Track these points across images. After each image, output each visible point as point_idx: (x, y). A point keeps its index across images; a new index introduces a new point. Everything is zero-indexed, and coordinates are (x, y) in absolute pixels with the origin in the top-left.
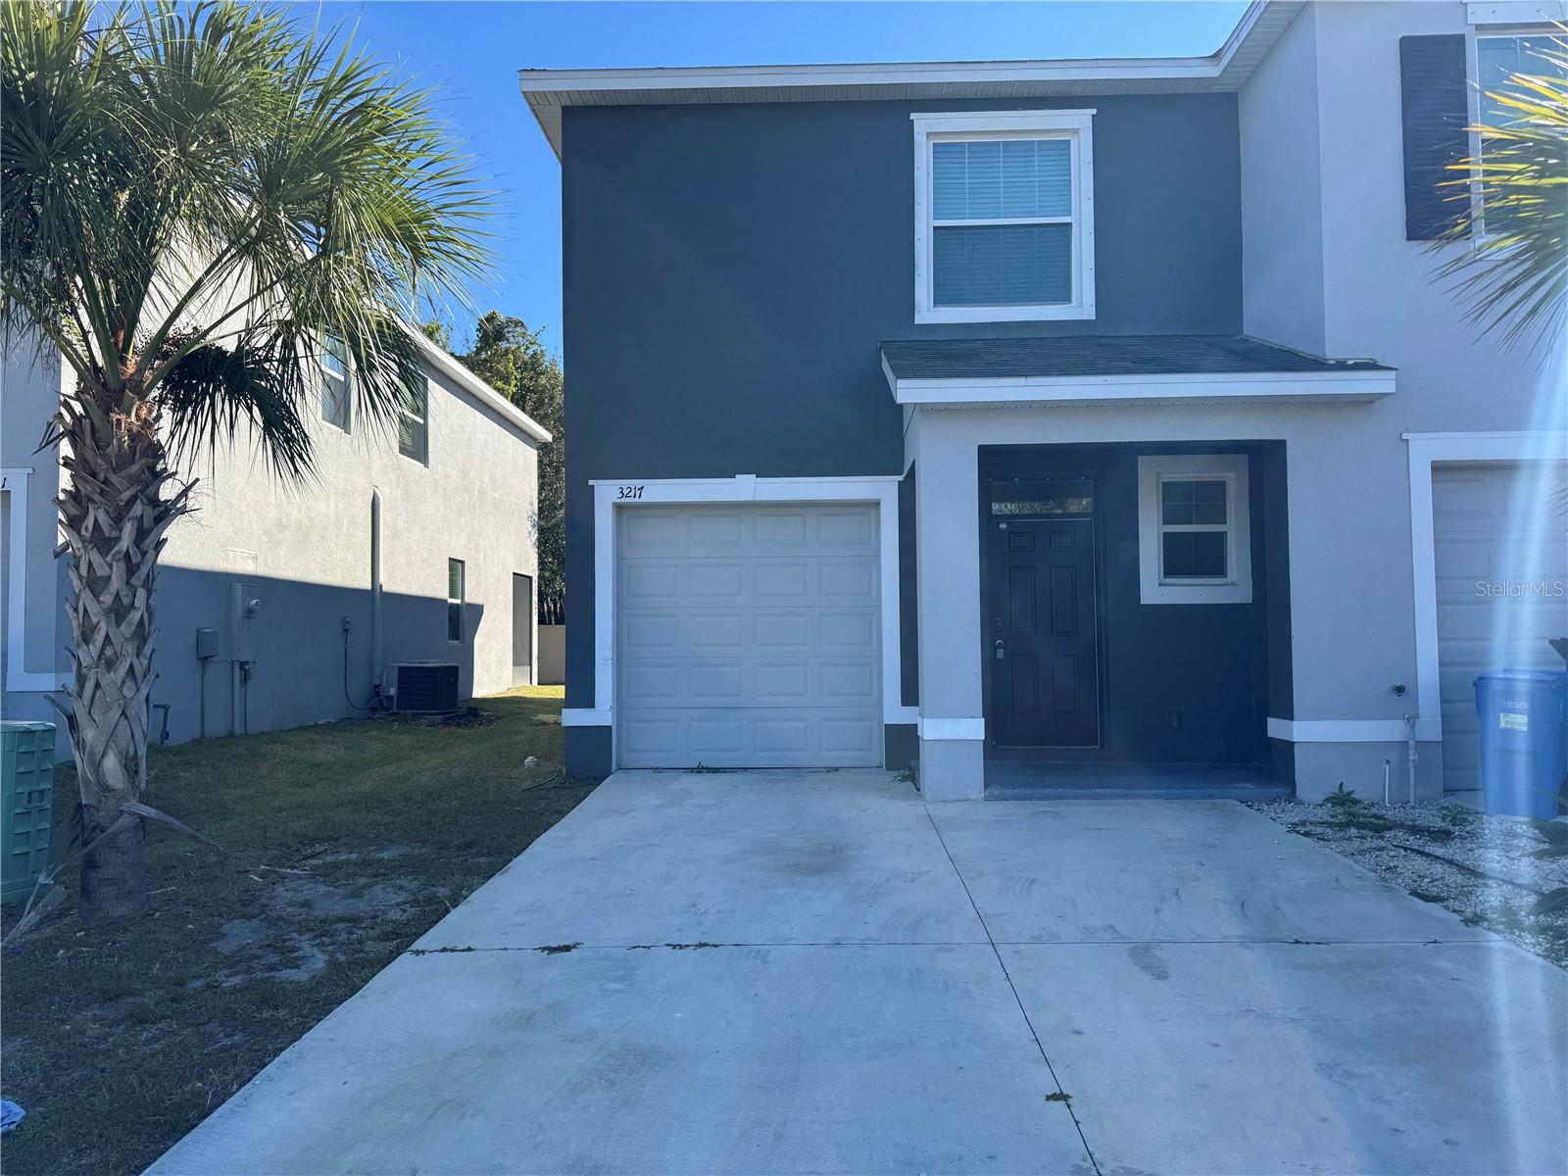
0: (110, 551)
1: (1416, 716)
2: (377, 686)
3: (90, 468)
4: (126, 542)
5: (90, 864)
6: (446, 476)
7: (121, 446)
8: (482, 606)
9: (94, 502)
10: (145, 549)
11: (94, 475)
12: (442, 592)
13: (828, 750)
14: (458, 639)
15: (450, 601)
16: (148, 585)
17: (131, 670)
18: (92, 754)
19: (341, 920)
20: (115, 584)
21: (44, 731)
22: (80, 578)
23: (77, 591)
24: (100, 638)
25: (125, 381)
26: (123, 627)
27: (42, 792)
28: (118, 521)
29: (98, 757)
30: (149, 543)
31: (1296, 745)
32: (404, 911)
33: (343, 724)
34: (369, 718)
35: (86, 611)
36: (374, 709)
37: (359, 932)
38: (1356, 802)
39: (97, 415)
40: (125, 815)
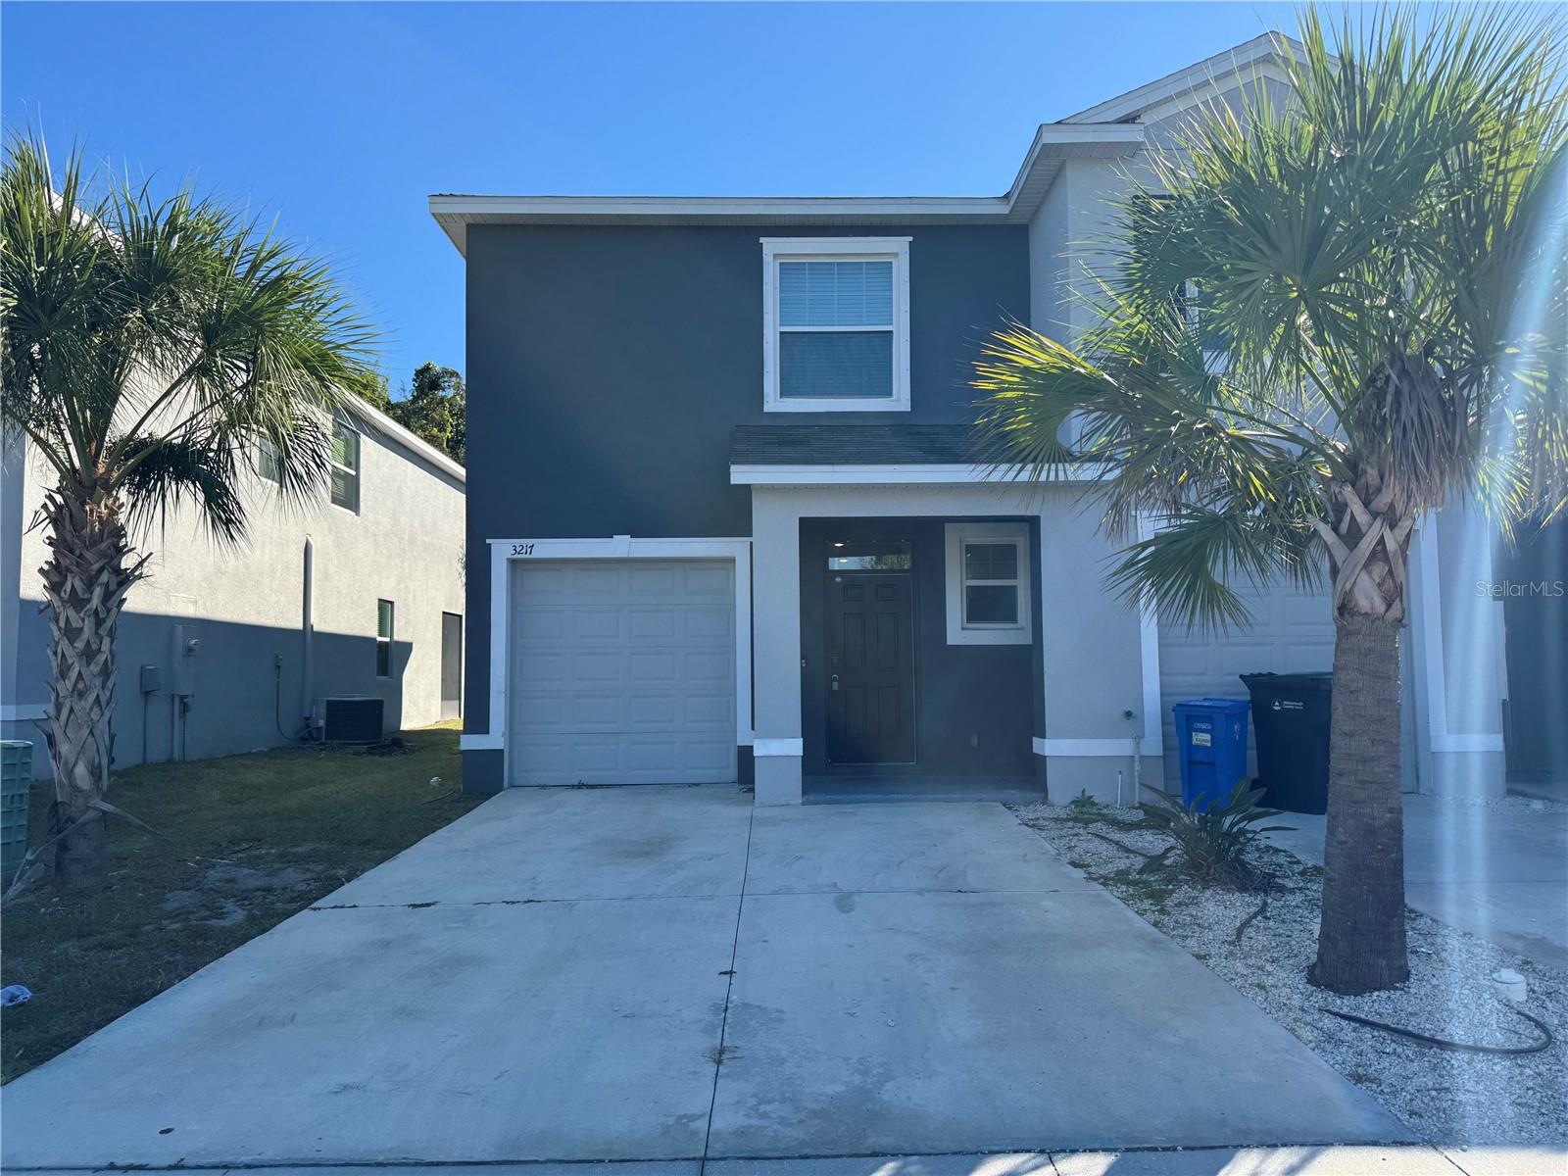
0: (83, 608)
1: (1143, 737)
2: (307, 719)
3: (69, 545)
4: (95, 602)
5: (64, 847)
6: (377, 523)
7: (92, 529)
8: (412, 644)
9: (72, 572)
10: (110, 607)
11: (71, 551)
12: (372, 631)
13: (692, 768)
14: (386, 675)
15: (379, 639)
16: (111, 633)
17: (98, 700)
18: (66, 763)
19: (258, 890)
20: (87, 633)
21: (24, 748)
22: (60, 629)
23: (57, 639)
24: (74, 674)
25: (96, 480)
26: (91, 667)
27: (21, 795)
28: (90, 585)
29: (71, 766)
30: (114, 600)
31: (1048, 759)
32: (309, 885)
33: (274, 753)
34: (299, 748)
35: (63, 654)
36: (304, 739)
37: (272, 897)
38: (1094, 804)
39: (75, 506)
40: (91, 810)
